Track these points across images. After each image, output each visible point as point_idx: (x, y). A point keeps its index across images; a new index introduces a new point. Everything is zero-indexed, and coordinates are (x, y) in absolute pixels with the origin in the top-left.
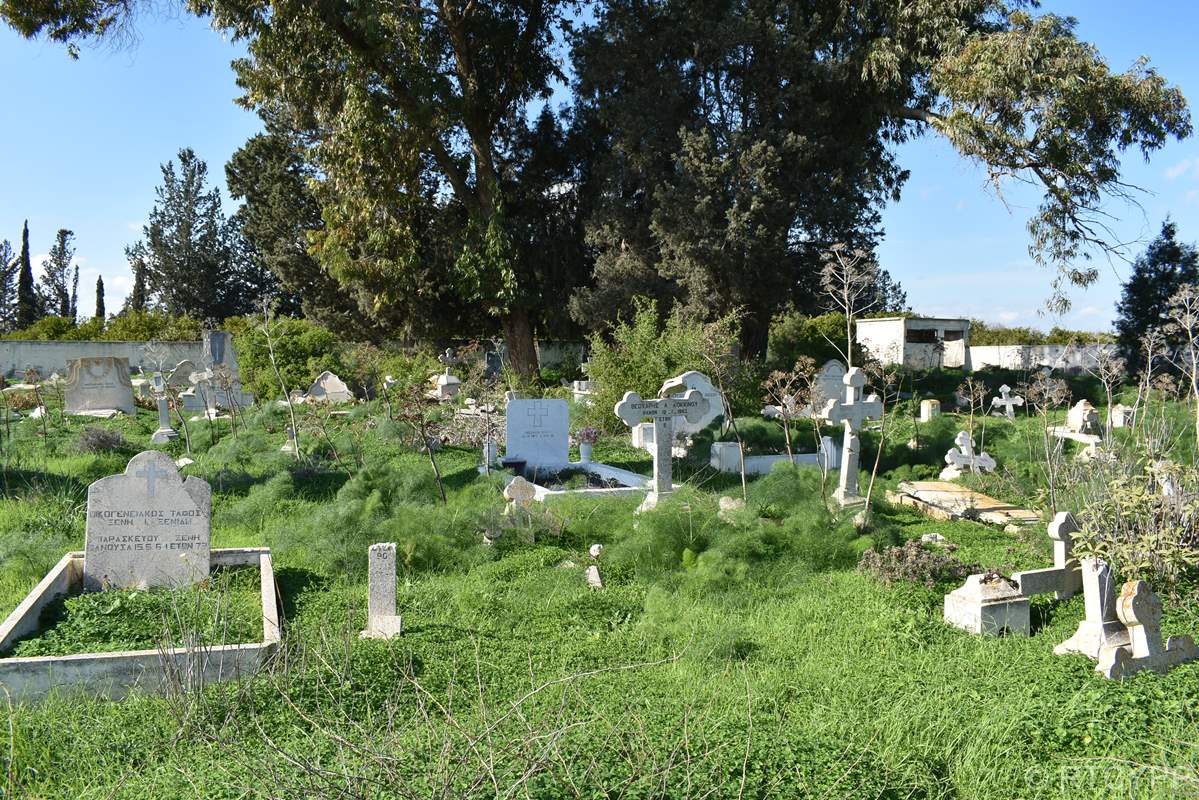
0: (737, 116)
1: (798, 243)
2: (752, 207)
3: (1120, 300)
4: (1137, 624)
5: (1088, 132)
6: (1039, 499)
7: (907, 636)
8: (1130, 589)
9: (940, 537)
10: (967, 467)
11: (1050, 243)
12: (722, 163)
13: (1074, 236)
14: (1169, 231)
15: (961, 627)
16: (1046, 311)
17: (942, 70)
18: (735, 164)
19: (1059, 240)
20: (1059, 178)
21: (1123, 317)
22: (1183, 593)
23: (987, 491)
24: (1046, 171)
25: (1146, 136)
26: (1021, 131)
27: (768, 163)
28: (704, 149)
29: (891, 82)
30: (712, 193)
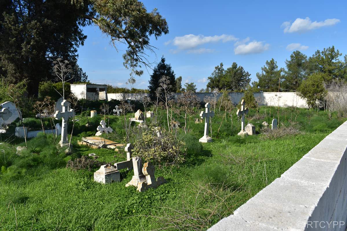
0: (26, 11)
1: (49, 57)
2: (31, 43)
3: (150, 80)
4: (148, 175)
5: (141, 29)
6: (124, 140)
7: (81, 187)
8: (146, 165)
9: (94, 154)
10: (104, 131)
11: (129, 62)
12: (20, 27)
13: (136, 60)
14: (163, 60)
15: (99, 182)
16: (129, 83)
17: (97, 4)
18: (25, 27)
19: (132, 61)
20: (132, 42)
21: (151, 85)
22: (162, 164)
23: (110, 139)
24: (128, 40)
25: (156, 32)
26: (121, 26)
27: (38, 29)
28: (13, 21)
29: (81, 6)
30: (16, 37)
